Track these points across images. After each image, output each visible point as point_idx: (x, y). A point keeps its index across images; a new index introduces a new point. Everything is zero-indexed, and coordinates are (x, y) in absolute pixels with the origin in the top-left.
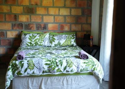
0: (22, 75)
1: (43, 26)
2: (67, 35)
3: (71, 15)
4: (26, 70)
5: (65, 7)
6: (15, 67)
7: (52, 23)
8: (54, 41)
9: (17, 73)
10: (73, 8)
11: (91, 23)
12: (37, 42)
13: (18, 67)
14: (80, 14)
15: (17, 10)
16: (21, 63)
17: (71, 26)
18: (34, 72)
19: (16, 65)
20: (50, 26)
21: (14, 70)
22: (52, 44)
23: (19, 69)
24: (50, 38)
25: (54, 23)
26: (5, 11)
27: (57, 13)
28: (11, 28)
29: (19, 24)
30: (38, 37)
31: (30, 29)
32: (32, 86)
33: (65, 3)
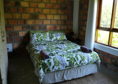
0: (51, 72)
1: (43, 27)
2: (60, 33)
3: (61, 20)
4: (53, 67)
5: (57, 14)
6: (45, 66)
7: (49, 25)
8: (53, 38)
9: (47, 70)
10: (62, 15)
11: (73, 25)
12: (42, 39)
13: (47, 65)
14: (67, 19)
15: (25, 16)
16: (49, 62)
17: (61, 27)
18: (59, 68)
19: (45, 64)
20: (48, 27)
21: (44, 68)
22: (52, 40)
23: (48, 67)
24: (49, 36)
25: (51, 24)
26: (17, 17)
27: (52, 18)
28: (21, 30)
29: (27, 26)
30: (42, 35)
31: (35, 29)
32: (57, 78)
33: (57, 11)
